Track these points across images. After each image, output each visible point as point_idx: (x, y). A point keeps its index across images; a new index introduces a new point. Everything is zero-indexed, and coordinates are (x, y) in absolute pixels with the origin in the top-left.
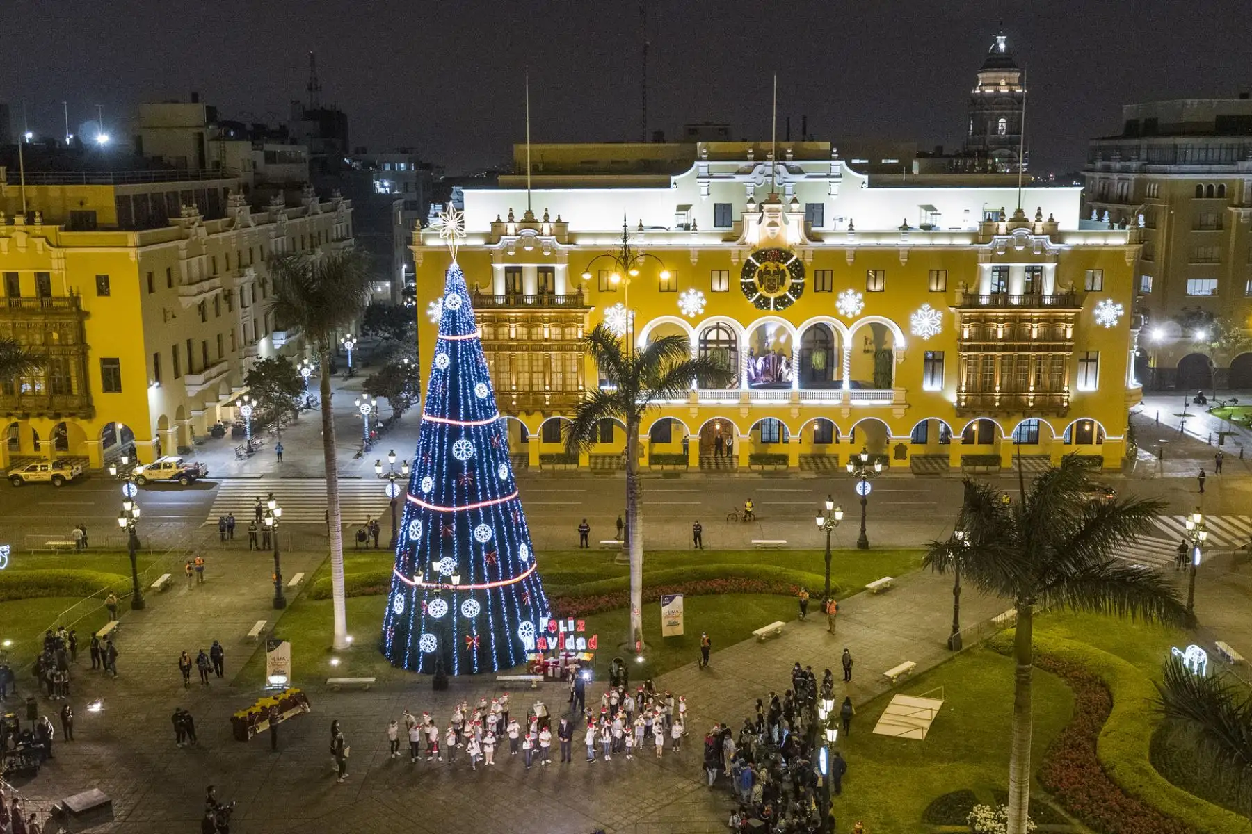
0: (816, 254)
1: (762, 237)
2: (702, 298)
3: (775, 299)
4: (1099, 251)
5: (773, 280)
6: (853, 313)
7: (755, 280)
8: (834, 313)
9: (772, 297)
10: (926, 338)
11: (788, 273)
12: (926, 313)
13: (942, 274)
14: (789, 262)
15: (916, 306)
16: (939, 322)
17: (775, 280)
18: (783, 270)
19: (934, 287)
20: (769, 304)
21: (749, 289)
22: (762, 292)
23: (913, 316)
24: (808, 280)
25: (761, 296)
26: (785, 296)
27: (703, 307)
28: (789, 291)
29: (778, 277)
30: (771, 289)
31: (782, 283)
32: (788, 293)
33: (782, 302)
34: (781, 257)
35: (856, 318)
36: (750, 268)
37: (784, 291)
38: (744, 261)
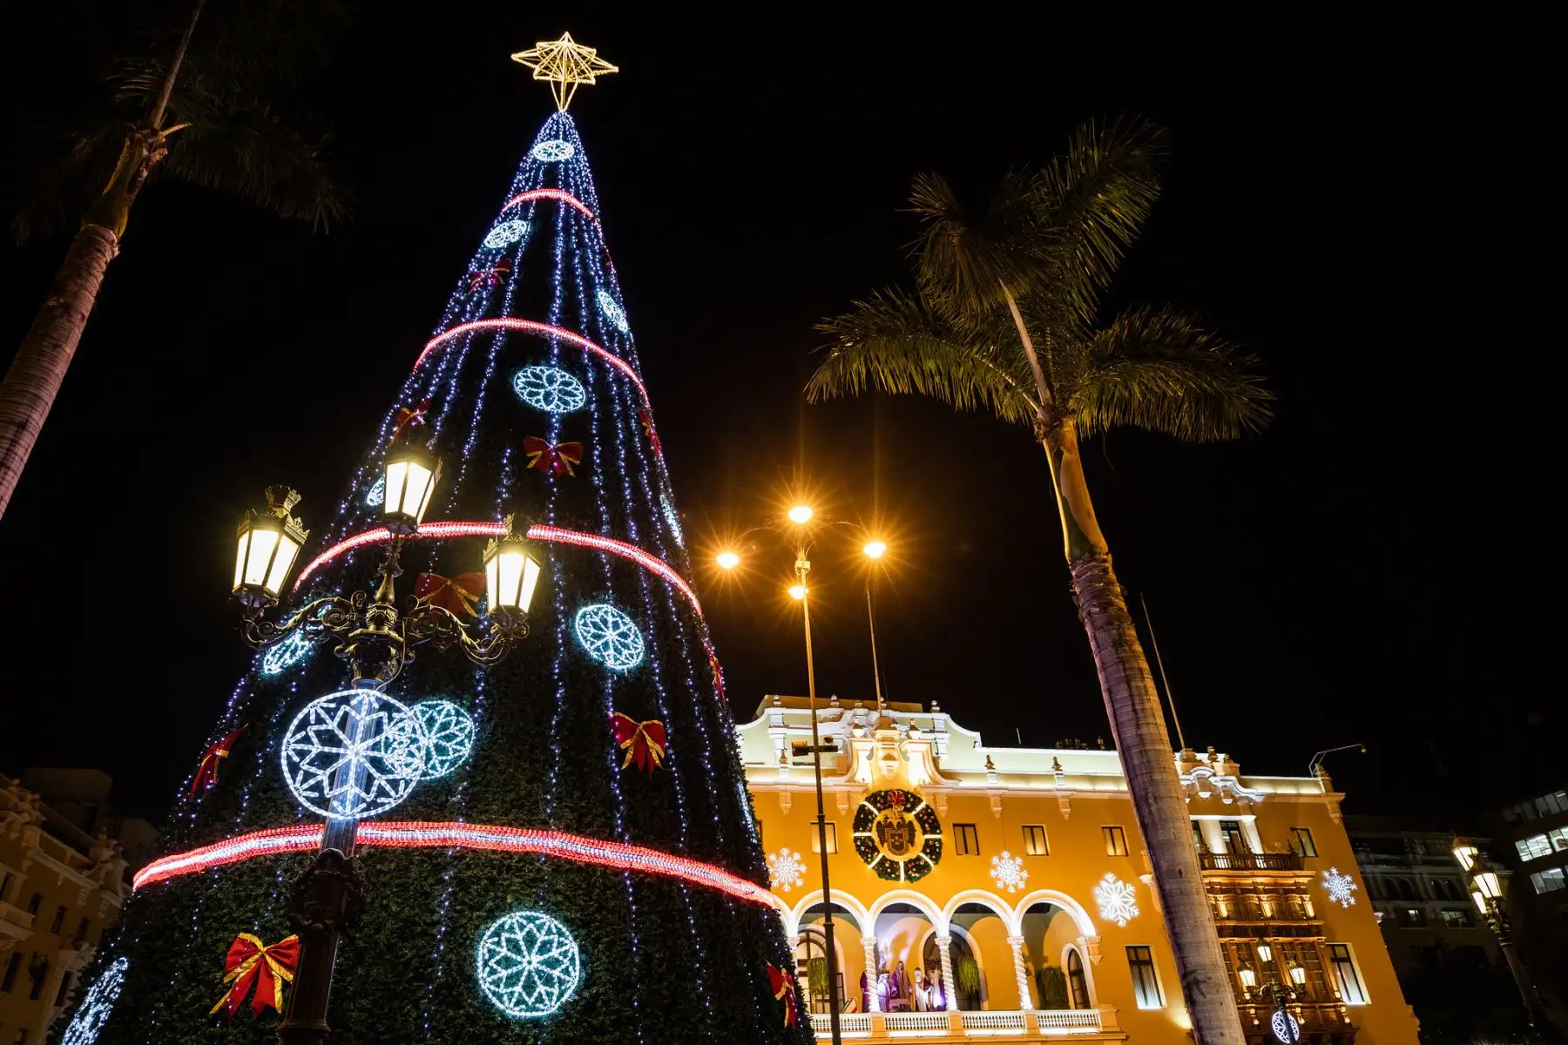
0: (952, 800)
1: (876, 777)
2: (799, 863)
3: (906, 864)
4: (1296, 804)
5: (899, 837)
6: (1016, 886)
7: (874, 834)
8: (990, 885)
9: (901, 860)
10: (1122, 923)
11: (917, 826)
12: (1113, 887)
13: (1117, 833)
14: (919, 809)
15: (1098, 877)
16: (1132, 900)
17: (900, 836)
18: (910, 822)
19: (1111, 852)
20: (898, 869)
21: (867, 847)
22: (885, 852)
23: (1097, 891)
24: (946, 837)
25: (884, 859)
26: (919, 858)
27: (801, 876)
28: (924, 851)
29: (905, 832)
30: (898, 848)
31: (912, 842)
32: (922, 855)
33: (917, 869)
34: (907, 800)
35: (1020, 894)
36: (866, 816)
37: (916, 851)
38: (855, 808)
